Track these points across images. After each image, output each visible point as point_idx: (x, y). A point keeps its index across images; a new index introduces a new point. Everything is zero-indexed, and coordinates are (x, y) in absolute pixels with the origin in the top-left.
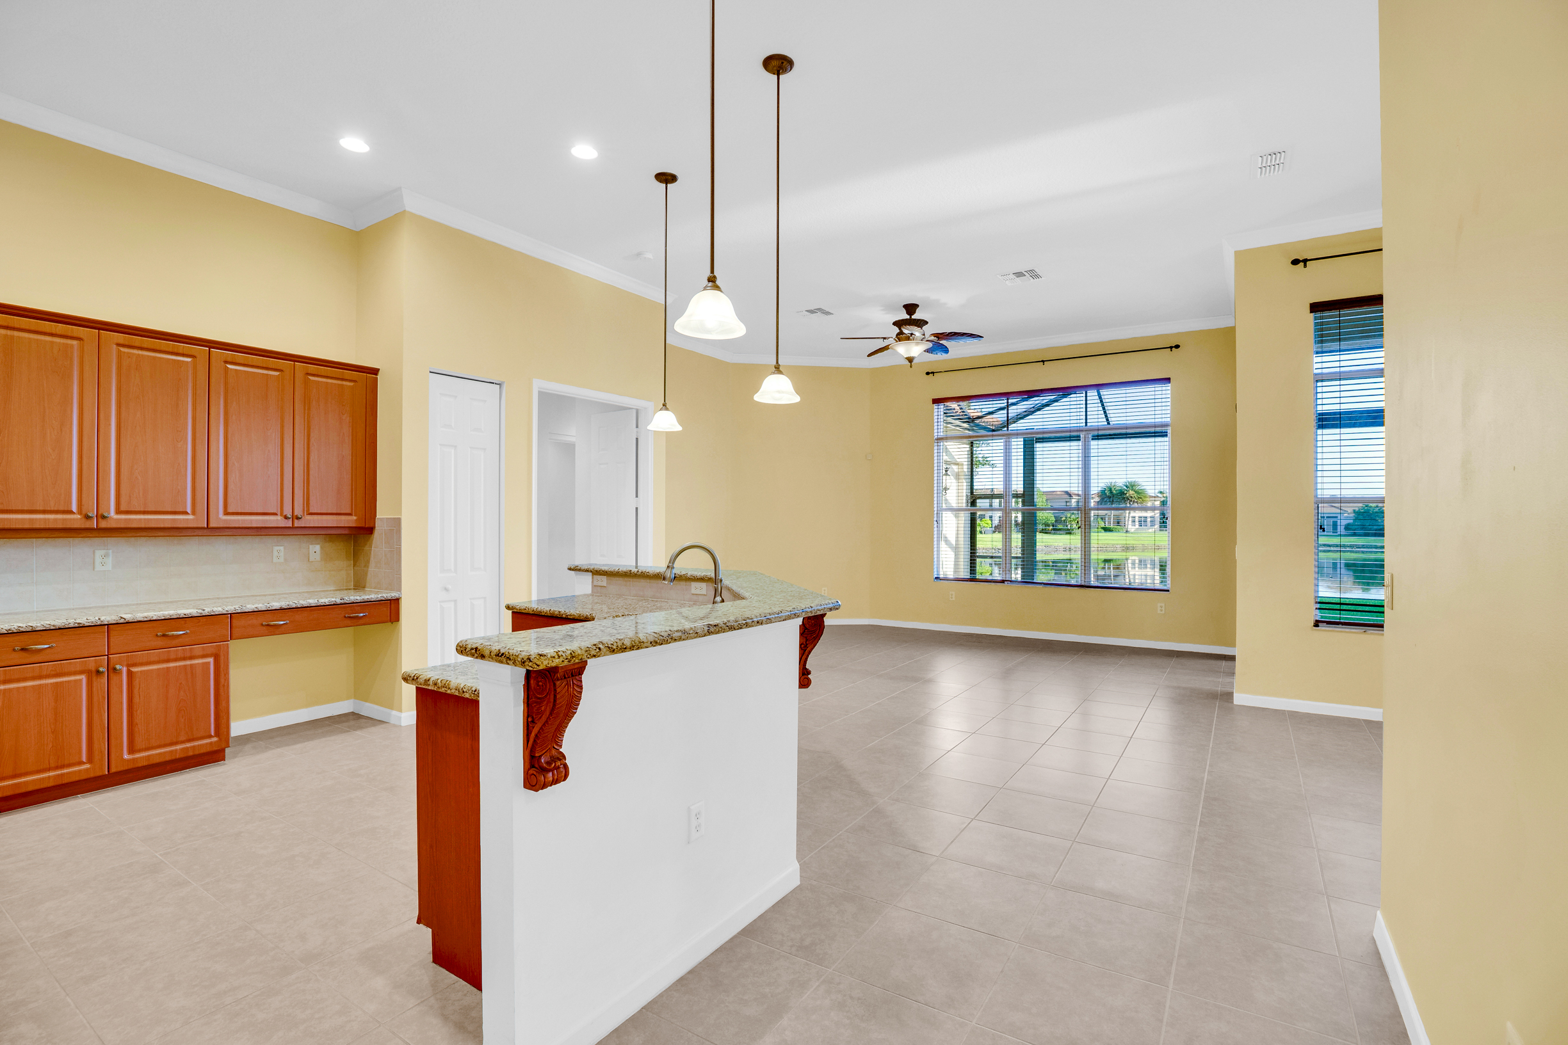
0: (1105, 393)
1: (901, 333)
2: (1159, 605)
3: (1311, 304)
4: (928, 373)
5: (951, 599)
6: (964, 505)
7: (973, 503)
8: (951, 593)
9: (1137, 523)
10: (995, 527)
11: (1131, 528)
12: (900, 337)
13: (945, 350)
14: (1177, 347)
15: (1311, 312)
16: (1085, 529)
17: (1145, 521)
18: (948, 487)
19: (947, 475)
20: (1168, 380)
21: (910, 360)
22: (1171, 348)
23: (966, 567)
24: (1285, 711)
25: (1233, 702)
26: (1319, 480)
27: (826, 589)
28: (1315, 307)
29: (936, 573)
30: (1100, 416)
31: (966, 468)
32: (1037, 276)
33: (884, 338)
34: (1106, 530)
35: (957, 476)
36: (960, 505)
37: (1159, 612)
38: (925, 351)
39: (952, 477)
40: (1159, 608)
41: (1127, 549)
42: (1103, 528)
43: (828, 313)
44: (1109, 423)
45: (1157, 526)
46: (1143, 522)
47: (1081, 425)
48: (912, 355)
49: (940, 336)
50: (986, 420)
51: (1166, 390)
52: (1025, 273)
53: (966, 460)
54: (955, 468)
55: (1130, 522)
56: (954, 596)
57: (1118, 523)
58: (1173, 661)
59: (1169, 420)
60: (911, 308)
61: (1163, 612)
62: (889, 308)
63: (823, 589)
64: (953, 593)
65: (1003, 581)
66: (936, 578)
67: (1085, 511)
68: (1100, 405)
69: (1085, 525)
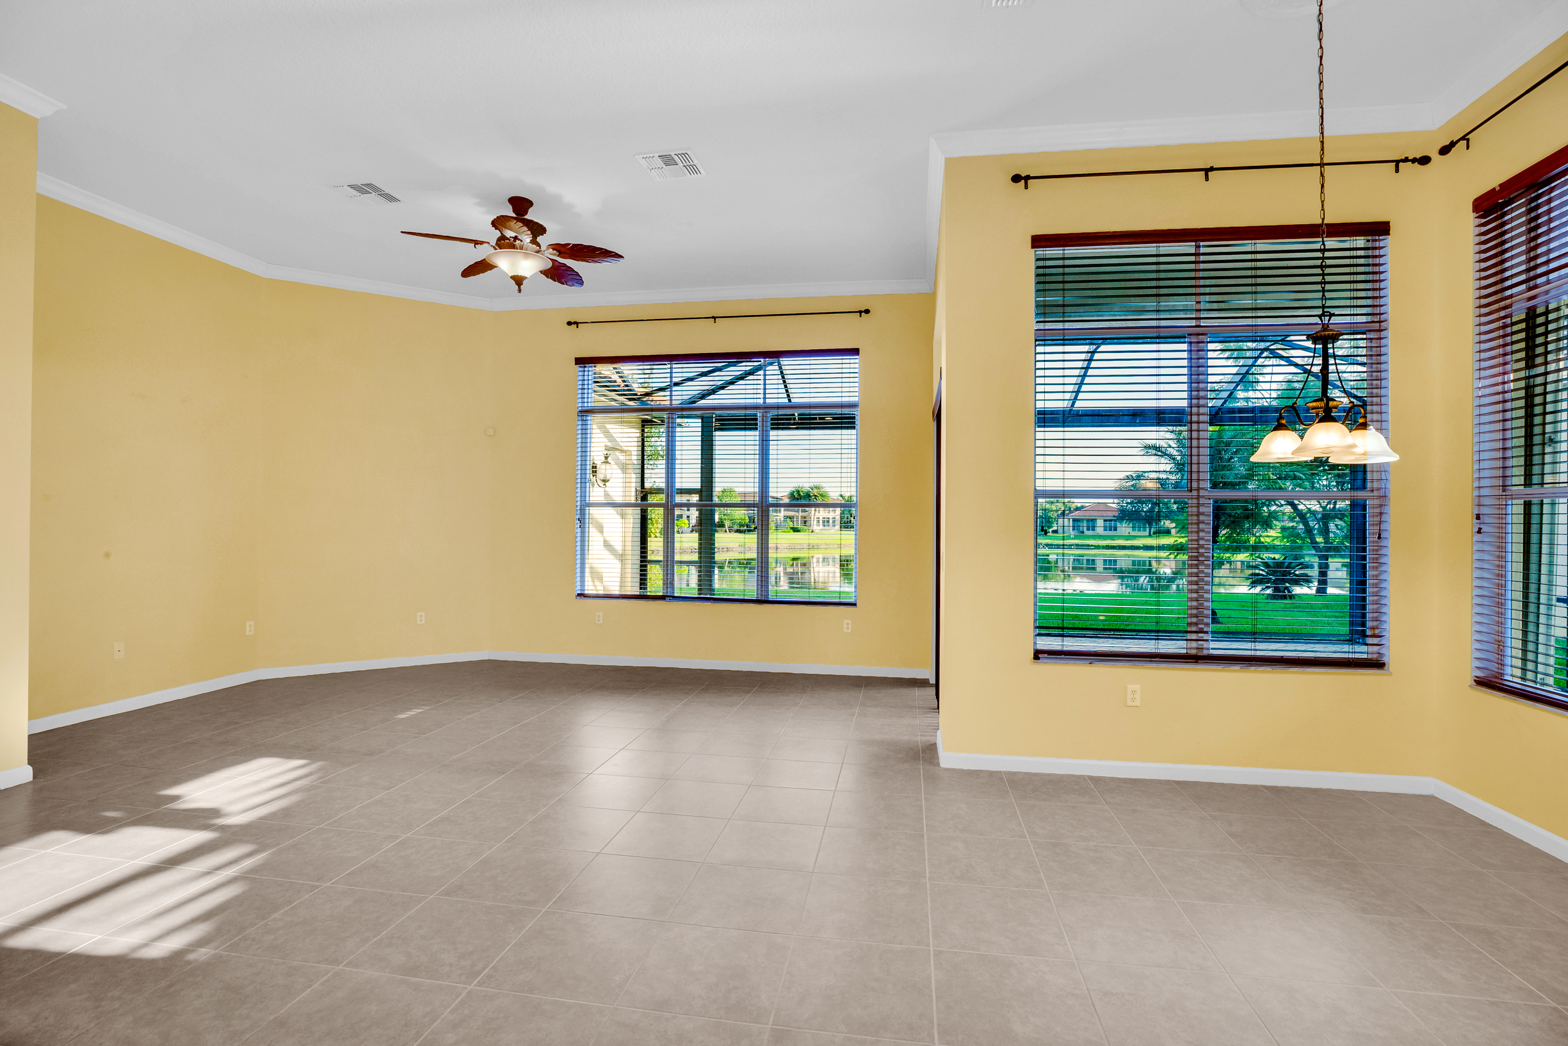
0: (785, 363)
1: (503, 238)
2: (846, 621)
3: (1032, 236)
4: (569, 323)
5: (597, 622)
6: (633, 500)
7: (644, 498)
8: (597, 614)
9: (821, 523)
10: (693, 526)
11: (815, 527)
12: (503, 243)
13: (575, 279)
14: (867, 311)
15: (1033, 247)
16: (762, 530)
17: (828, 522)
18: (608, 477)
19: (606, 462)
20: (855, 352)
21: (519, 281)
22: (860, 312)
23: (635, 575)
24: (1000, 772)
25: (938, 764)
26: (1039, 467)
27: (423, 614)
28: (1038, 241)
29: (579, 588)
30: (780, 391)
31: (635, 458)
32: (693, 169)
33: (476, 243)
34: (795, 530)
35: (624, 468)
36: (627, 498)
37: (845, 630)
38: (541, 272)
39: (616, 467)
40: (845, 626)
41: (811, 547)
42: (791, 528)
43: (390, 198)
44: (790, 401)
45: (838, 527)
46: (826, 522)
47: (759, 401)
48: (521, 273)
49: (562, 249)
50: (655, 398)
51: (852, 363)
52: (676, 158)
53: (636, 448)
54: (622, 457)
55: (815, 522)
56: (601, 618)
57: (805, 522)
58: (861, 694)
59: (856, 399)
60: (520, 205)
61: (850, 631)
62: (485, 199)
63: (419, 614)
64: (601, 614)
65: (662, 598)
66: (579, 595)
67: (762, 509)
68: (780, 377)
69: (762, 525)
